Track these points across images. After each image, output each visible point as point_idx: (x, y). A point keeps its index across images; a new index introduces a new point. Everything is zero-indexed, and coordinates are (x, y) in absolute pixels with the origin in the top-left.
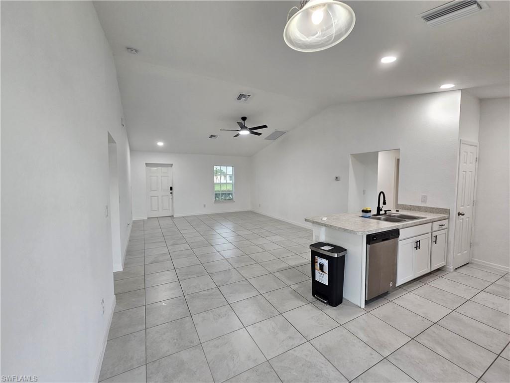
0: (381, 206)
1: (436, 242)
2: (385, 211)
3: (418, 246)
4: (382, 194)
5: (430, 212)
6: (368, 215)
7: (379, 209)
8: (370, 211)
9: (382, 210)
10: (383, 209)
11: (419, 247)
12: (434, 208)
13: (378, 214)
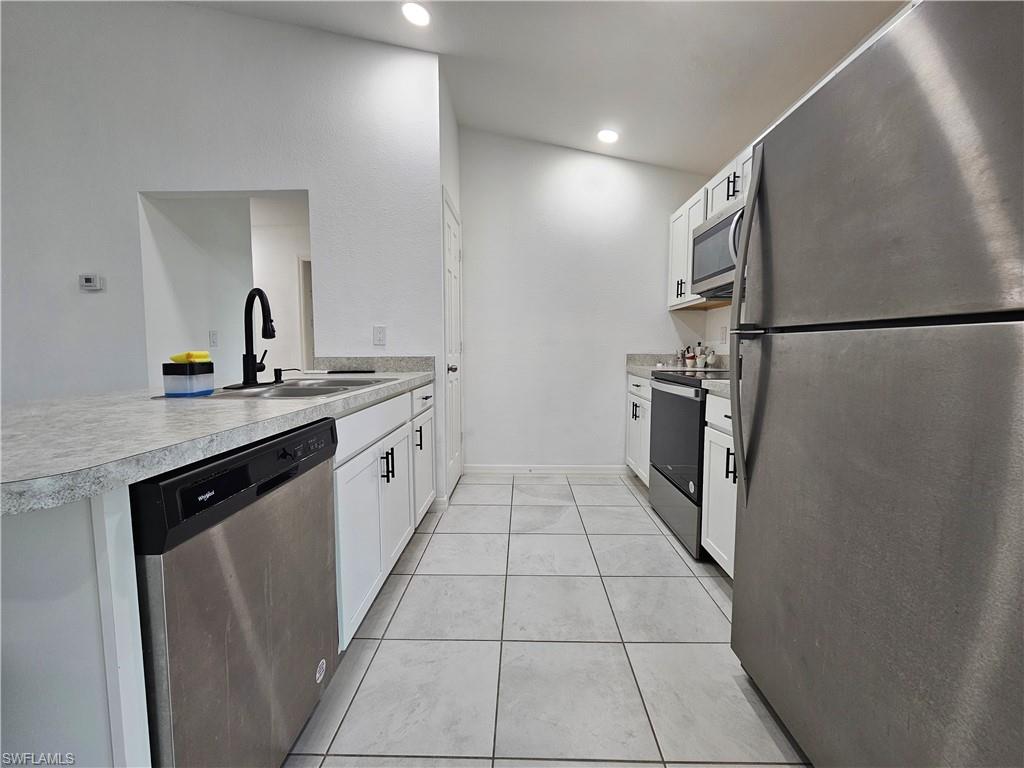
0: (258, 352)
1: (421, 445)
2: (278, 373)
3: (390, 469)
4: (257, 301)
5: (397, 371)
6: (199, 383)
7: (251, 366)
8: (208, 368)
9: (262, 368)
10: (270, 365)
11: (393, 472)
12: (403, 358)
13: (250, 380)
